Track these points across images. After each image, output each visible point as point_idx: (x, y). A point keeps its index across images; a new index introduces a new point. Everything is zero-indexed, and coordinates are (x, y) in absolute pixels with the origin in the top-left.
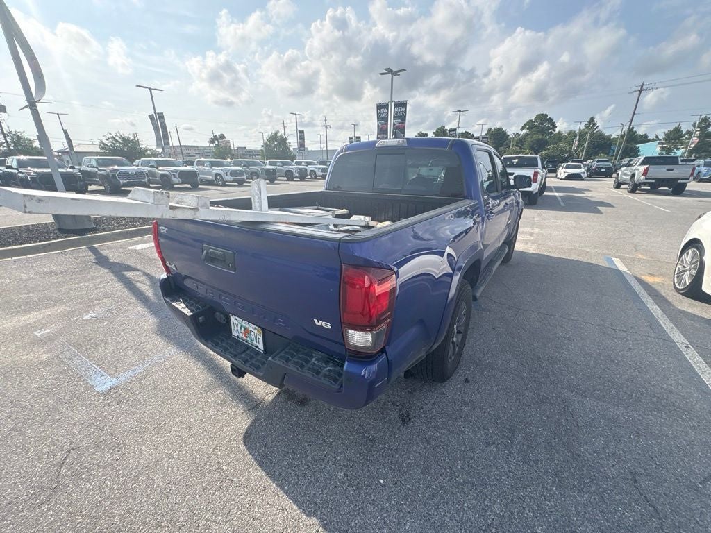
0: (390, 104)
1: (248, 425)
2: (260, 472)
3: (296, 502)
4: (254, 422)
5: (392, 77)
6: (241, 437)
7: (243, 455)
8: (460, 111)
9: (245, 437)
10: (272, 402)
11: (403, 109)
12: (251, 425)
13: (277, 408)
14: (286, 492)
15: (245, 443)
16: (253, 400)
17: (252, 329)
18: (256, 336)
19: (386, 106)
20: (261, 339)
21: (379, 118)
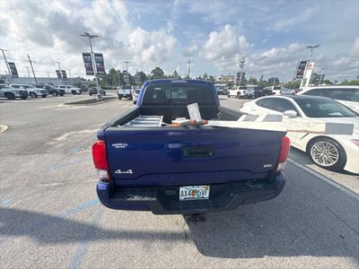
0: (91, 54)
1: (195, 247)
2: (229, 260)
3: (253, 257)
4: (196, 243)
5: (90, 39)
6: (201, 255)
7: (212, 261)
9: (201, 253)
10: (190, 229)
11: (101, 58)
12: (197, 246)
13: (196, 230)
15: (205, 255)
16: (180, 235)
17: (201, 188)
18: (203, 192)
19: (89, 55)
20: (208, 191)
21: (85, 61)
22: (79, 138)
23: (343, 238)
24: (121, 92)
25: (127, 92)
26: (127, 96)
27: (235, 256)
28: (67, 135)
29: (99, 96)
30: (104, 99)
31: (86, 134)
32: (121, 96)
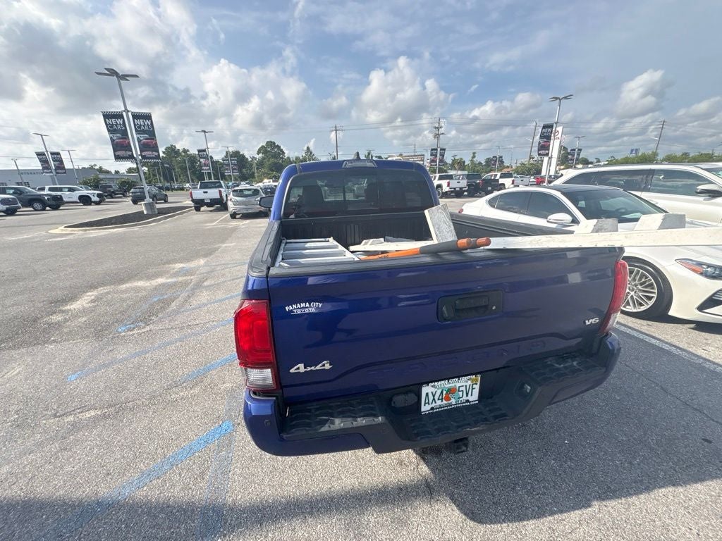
0: (124, 114)
1: (455, 508)
2: (531, 524)
3: (573, 508)
4: (454, 500)
5: (119, 82)
6: (472, 524)
7: (498, 532)
8: (204, 132)
9: (473, 519)
10: (432, 470)
11: (147, 122)
12: (457, 506)
13: (446, 471)
14: (561, 512)
15: (480, 522)
16: (416, 486)
17: (462, 383)
18: (467, 389)
19: (119, 116)
20: (477, 387)
21: (111, 129)
22: (123, 300)
23: (710, 442)
24: (199, 194)
25: (213, 193)
26: (213, 202)
27: (540, 513)
28: (91, 295)
29: (149, 206)
30: (162, 212)
31: (138, 290)
32: (199, 204)
